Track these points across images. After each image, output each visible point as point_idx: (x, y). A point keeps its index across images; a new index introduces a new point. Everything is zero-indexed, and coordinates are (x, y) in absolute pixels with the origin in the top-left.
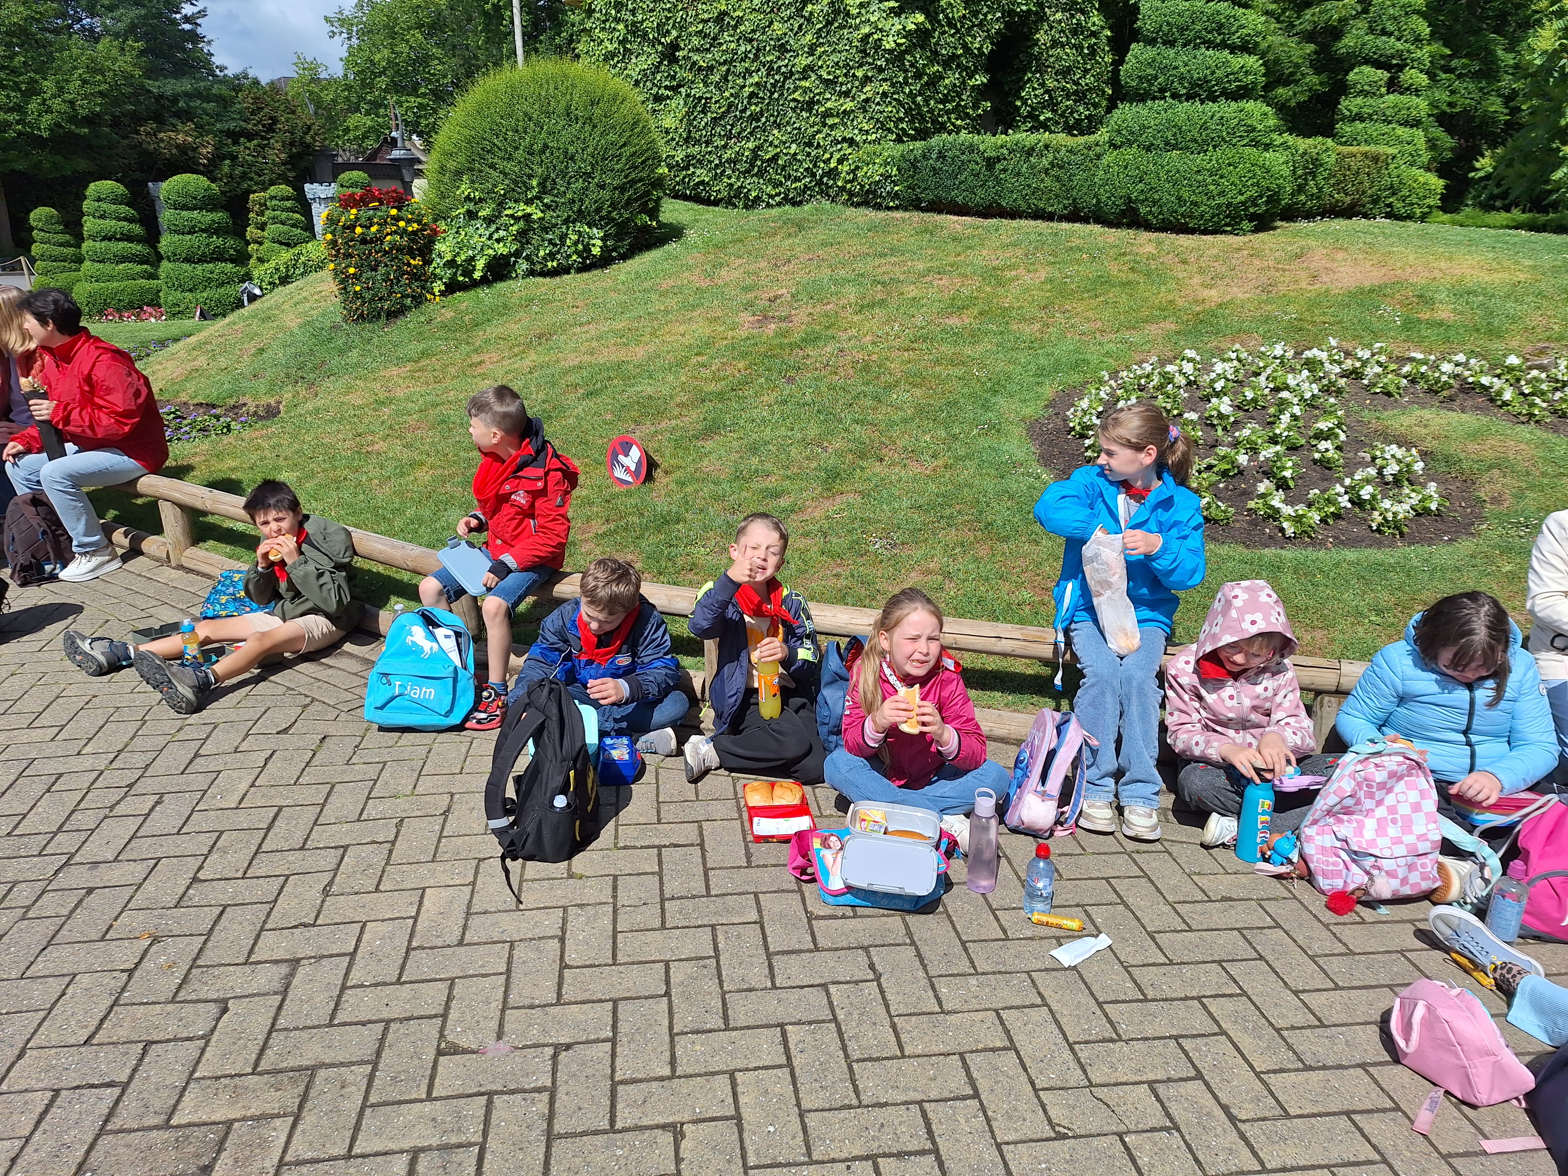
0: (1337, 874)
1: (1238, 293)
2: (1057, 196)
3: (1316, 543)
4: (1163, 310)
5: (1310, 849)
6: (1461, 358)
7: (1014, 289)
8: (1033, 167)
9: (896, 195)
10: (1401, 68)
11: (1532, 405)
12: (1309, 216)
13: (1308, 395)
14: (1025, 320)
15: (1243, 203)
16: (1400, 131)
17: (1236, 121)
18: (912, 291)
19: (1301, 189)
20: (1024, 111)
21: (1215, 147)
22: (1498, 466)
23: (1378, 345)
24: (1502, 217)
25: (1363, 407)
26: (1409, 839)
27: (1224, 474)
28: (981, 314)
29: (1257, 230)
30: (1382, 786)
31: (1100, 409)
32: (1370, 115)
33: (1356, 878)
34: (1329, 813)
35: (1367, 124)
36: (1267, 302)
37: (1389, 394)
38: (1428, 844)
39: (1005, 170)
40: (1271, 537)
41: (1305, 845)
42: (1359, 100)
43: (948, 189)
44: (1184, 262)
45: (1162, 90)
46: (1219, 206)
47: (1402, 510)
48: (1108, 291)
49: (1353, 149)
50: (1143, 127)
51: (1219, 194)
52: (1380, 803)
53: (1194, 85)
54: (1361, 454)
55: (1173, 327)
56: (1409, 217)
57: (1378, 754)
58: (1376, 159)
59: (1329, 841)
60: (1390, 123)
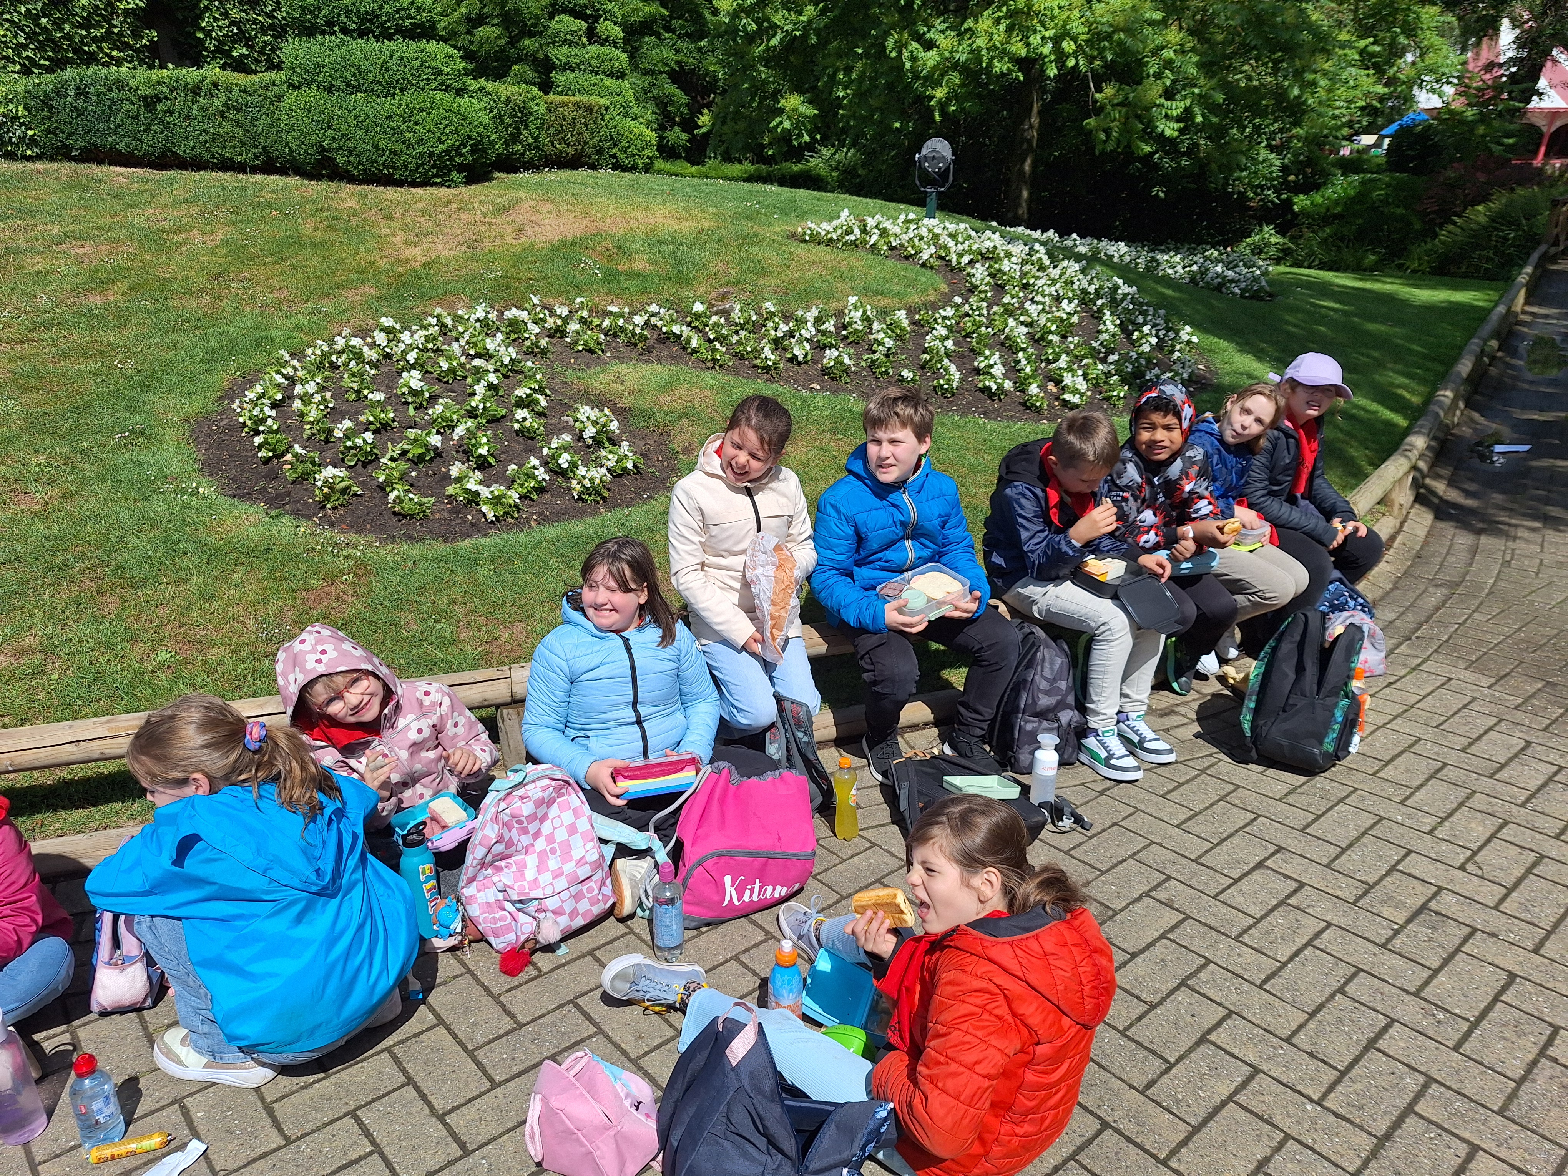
0: (508, 929)
1: (445, 251)
2: (243, 144)
3: (521, 524)
4: (363, 272)
5: (474, 911)
6: (654, 308)
7: (179, 256)
8: (204, 109)
9: (33, 142)
10: (596, 18)
11: (714, 350)
12: (532, 166)
13: (506, 360)
14: (191, 294)
15: (447, 152)
16: (608, 82)
17: (418, 62)
18: (38, 264)
19: (515, 138)
20: (210, 44)
21: (402, 90)
22: (686, 416)
23: (578, 300)
24: (736, 169)
25: (567, 366)
26: (569, 867)
27: (421, 458)
28: (131, 288)
29: (471, 180)
30: (532, 818)
31: (279, 396)
32: (578, 65)
33: (525, 926)
34: (483, 865)
35: (576, 74)
36: (472, 260)
37: (591, 351)
38: (587, 867)
39: (171, 112)
40: (473, 525)
41: (468, 907)
42: (565, 49)
43: (104, 135)
44: (389, 217)
45: (330, 24)
46: (421, 155)
47: (598, 474)
48: (297, 255)
49: (565, 98)
50: (317, 65)
51: (418, 143)
52: (537, 834)
53: (363, 19)
54: (565, 418)
55: (373, 291)
56: (633, 168)
57: (521, 784)
58: (589, 109)
59: (491, 895)
60: (597, 73)
